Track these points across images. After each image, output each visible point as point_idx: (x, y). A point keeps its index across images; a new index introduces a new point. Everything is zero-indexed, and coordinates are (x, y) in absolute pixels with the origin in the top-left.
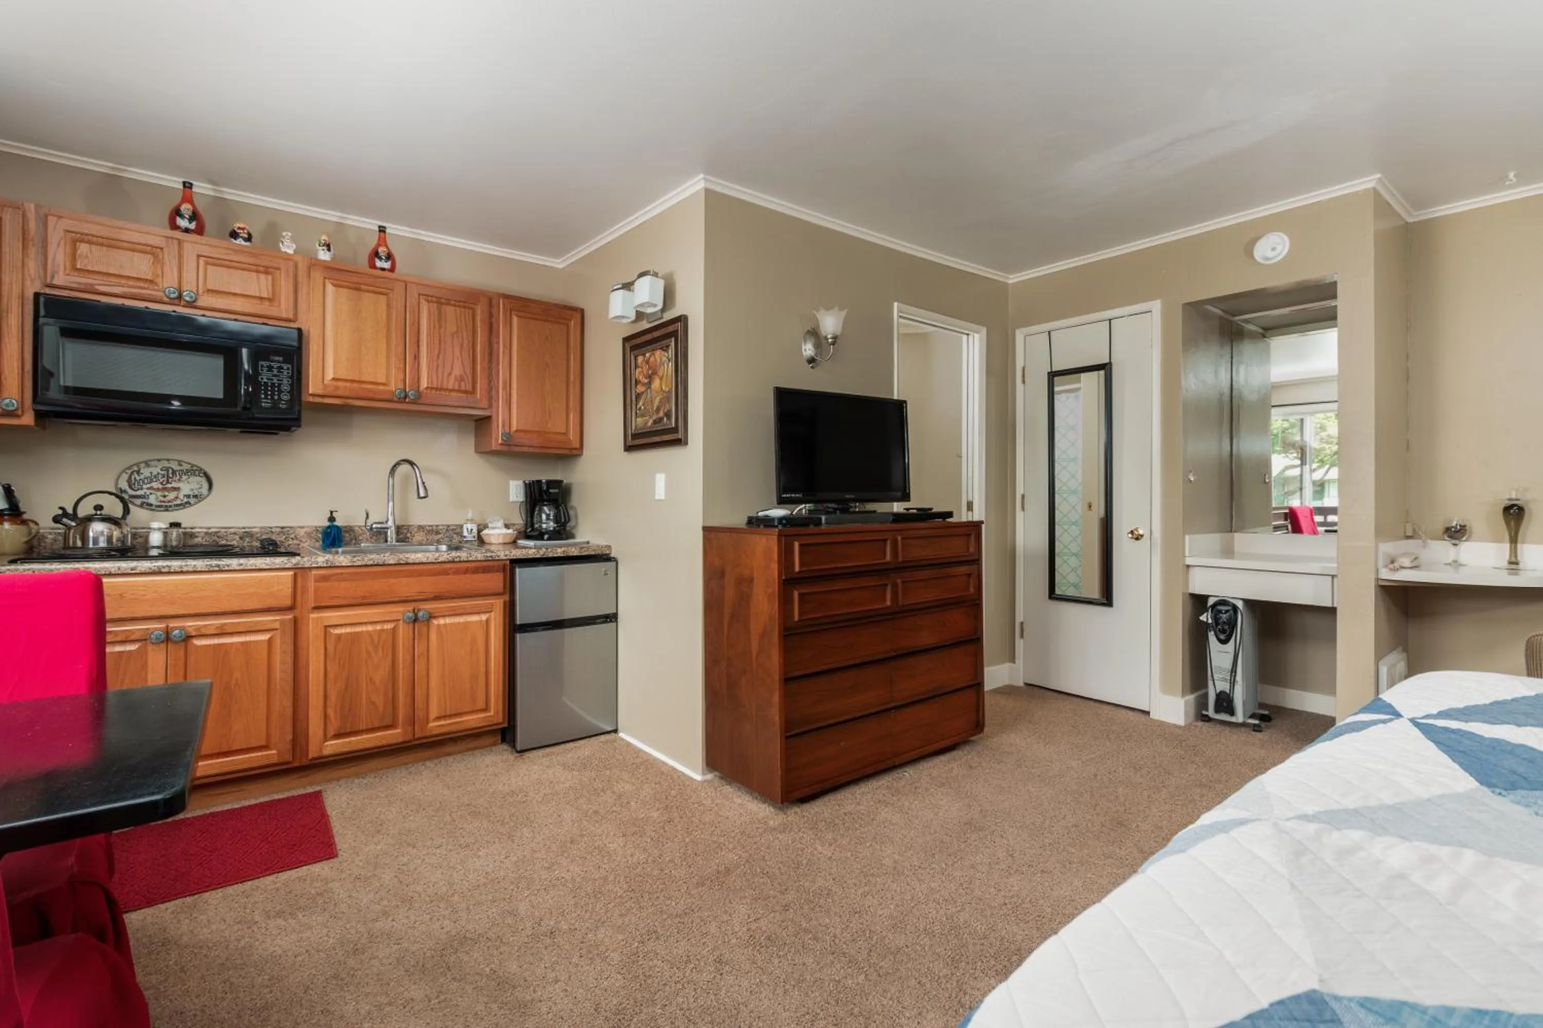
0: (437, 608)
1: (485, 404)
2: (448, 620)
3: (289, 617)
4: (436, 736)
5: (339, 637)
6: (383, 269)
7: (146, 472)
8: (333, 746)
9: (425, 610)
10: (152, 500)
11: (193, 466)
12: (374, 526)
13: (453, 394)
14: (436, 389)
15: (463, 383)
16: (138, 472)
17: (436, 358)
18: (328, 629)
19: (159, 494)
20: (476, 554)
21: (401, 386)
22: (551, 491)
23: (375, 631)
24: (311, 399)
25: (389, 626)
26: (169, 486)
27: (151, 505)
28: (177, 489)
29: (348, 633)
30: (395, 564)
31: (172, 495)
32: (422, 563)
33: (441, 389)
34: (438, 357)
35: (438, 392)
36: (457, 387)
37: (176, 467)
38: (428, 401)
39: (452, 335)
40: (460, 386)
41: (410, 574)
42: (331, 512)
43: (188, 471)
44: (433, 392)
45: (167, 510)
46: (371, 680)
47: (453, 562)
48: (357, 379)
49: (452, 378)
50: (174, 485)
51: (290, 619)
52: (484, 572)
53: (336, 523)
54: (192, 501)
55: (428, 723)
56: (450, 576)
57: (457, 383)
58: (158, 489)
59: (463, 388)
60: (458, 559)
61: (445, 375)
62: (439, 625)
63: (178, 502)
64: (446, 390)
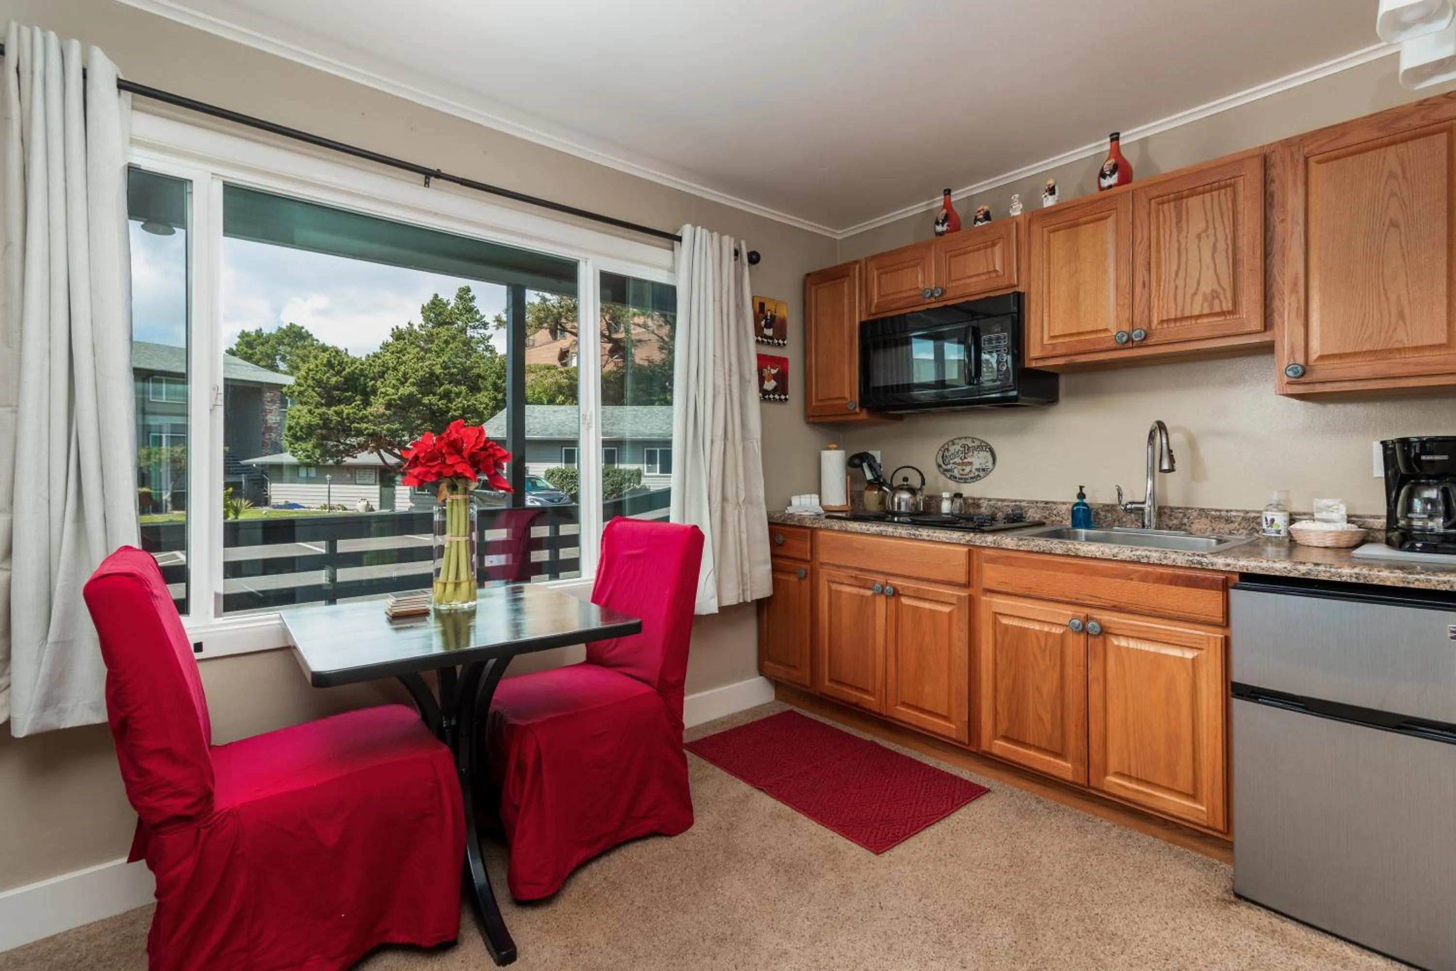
0: (1115, 623)
1: (1256, 324)
2: (1133, 644)
3: (964, 593)
4: (1115, 796)
5: (1007, 627)
6: (1110, 187)
7: (952, 448)
8: (1000, 747)
9: (1099, 622)
10: (956, 473)
11: (982, 441)
12: (1129, 506)
13: (1205, 321)
14: (1176, 320)
15: (1216, 301)
16: (948, 449)
17: (1173, 275)
18: (997, 616)
19: (960, 467)
20: (1173, 556)
21: (1126, 328)
22: (1423, 458)
23: (1041, 631)
24: (1034, 364)
25: (1058, 631)
26: (966, 460)
27: (956, 478)
28: (970, 463)
29: (1016, 627)
30: (1063, 555)
31: (968, 469)
32: (1096, 558)
33: (1183, 319)
34: (1177, 275)
35: (1178, 324)
36: (1206, 311)
37: (970, 444)
38: (1162, 339)
39: (1199, 236)
40: (1211, 306)
41: (1081, 571)
42: (1081, 488)
43: (978, 447)
44: (1172, 325)
45: (966, 482)
46: (1037, 688)
47: (1138, 562)
48: (1075, 331)
49: (1199, 299)
50: (969, 460)
51: (965, 597)
52: (1187, 586)
53: (1085, 501)
54: (982, 474)
55: (1106, 774)
56: (1133, 582)
57: (1206, 304)
58: (959, 464)
59: (1217, 309)
60: (1145, 560)
61: (1188, 300)
62: (1119, 647)
63: (972, 475)
64: (1190, 318)
